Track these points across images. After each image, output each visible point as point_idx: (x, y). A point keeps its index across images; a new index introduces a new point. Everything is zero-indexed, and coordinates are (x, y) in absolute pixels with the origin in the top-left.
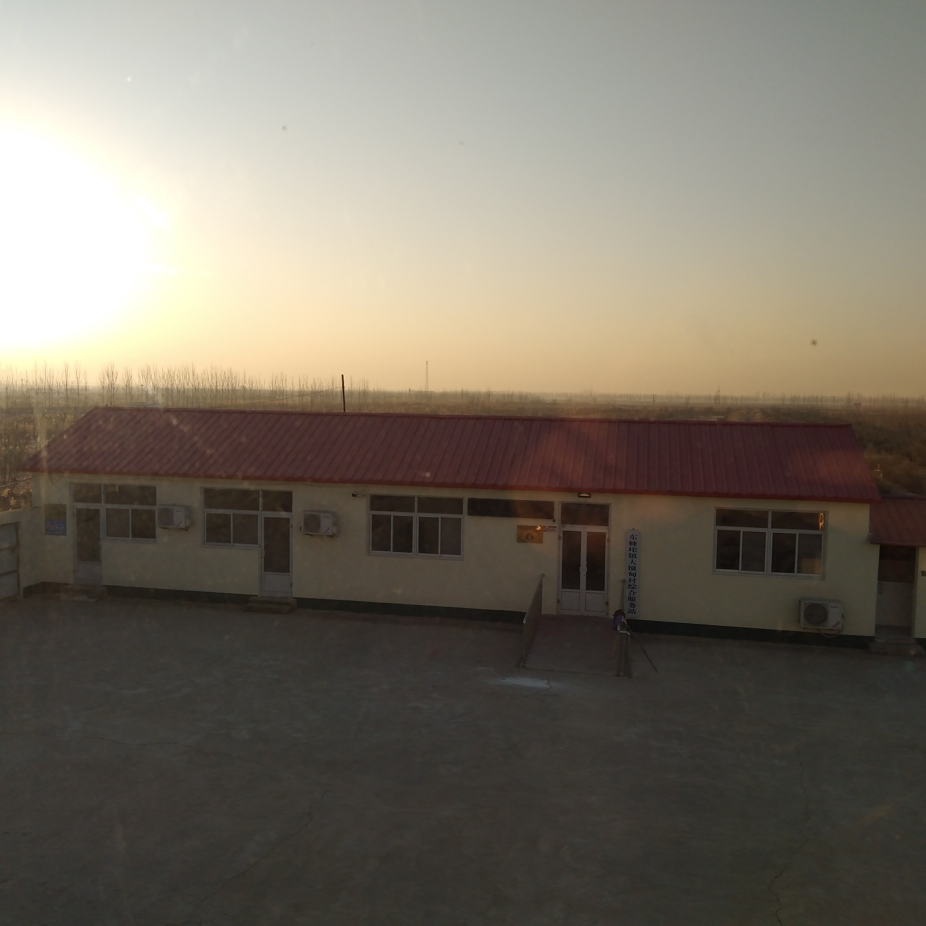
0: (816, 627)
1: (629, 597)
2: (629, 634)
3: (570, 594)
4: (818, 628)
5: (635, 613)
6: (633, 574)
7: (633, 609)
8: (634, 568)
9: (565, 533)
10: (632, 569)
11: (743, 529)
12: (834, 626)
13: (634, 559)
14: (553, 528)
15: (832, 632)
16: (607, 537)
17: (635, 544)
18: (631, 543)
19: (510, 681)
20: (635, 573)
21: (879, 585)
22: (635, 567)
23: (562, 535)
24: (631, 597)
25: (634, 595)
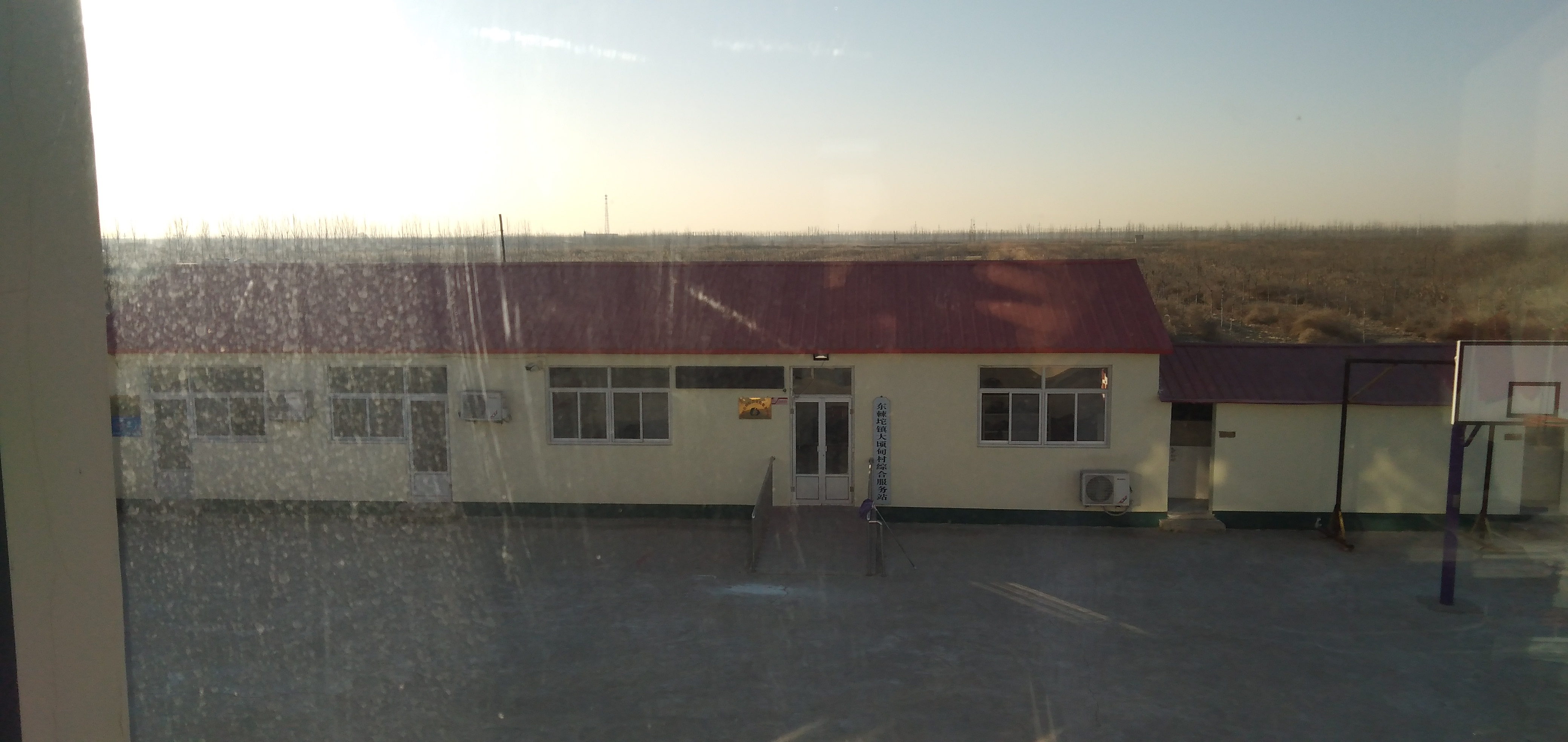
0: (1099, 505)
1: (878, 480)
2: (881, 524)
3: (806, 481)
4: (1103, 505)
5: (886, 499)
6: (883, 451)
7: (884, 494)
8: (883, 445)
9: (798, 405)
10: (881, 445)
11: (1011, 391)
12: (1121, 502)
13: (883, 433)
14: (782, 400)
15: (1118, 510)
16: (850, 408)
17: (884, 414)
18: (879, 414)
19: (738, 589)
20: (885, 450)
21: (1172, 451)
22: (885, 443)
23: (794, 407)
24: (880, 479)
25: (884, 476)
